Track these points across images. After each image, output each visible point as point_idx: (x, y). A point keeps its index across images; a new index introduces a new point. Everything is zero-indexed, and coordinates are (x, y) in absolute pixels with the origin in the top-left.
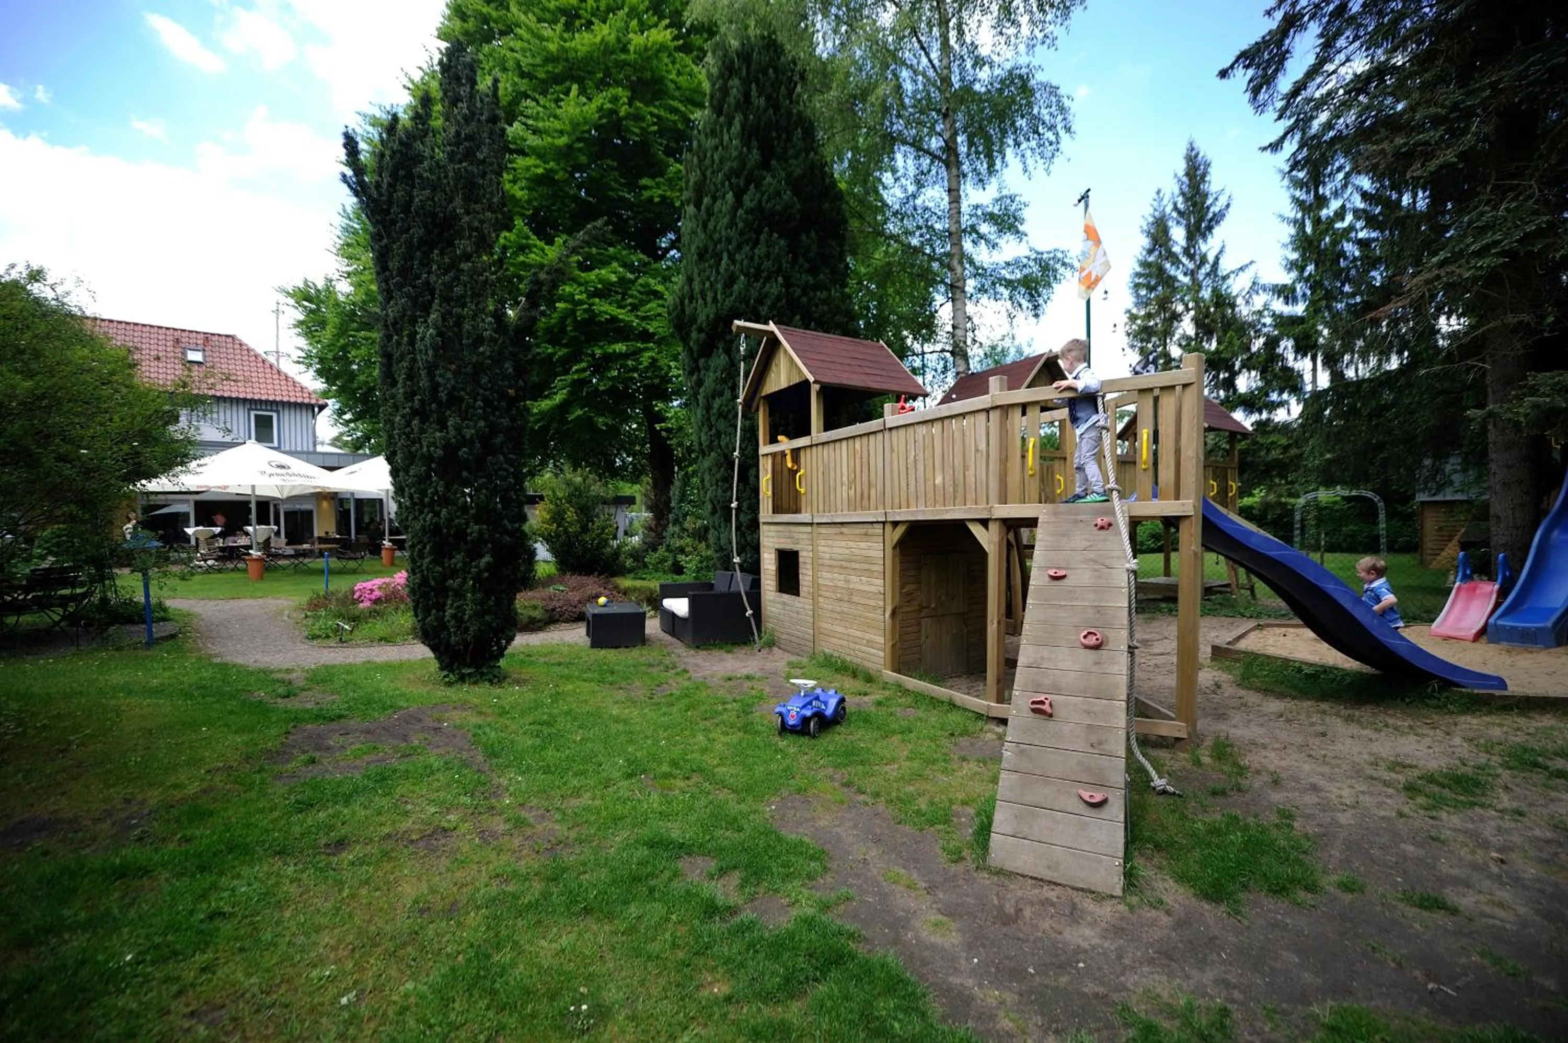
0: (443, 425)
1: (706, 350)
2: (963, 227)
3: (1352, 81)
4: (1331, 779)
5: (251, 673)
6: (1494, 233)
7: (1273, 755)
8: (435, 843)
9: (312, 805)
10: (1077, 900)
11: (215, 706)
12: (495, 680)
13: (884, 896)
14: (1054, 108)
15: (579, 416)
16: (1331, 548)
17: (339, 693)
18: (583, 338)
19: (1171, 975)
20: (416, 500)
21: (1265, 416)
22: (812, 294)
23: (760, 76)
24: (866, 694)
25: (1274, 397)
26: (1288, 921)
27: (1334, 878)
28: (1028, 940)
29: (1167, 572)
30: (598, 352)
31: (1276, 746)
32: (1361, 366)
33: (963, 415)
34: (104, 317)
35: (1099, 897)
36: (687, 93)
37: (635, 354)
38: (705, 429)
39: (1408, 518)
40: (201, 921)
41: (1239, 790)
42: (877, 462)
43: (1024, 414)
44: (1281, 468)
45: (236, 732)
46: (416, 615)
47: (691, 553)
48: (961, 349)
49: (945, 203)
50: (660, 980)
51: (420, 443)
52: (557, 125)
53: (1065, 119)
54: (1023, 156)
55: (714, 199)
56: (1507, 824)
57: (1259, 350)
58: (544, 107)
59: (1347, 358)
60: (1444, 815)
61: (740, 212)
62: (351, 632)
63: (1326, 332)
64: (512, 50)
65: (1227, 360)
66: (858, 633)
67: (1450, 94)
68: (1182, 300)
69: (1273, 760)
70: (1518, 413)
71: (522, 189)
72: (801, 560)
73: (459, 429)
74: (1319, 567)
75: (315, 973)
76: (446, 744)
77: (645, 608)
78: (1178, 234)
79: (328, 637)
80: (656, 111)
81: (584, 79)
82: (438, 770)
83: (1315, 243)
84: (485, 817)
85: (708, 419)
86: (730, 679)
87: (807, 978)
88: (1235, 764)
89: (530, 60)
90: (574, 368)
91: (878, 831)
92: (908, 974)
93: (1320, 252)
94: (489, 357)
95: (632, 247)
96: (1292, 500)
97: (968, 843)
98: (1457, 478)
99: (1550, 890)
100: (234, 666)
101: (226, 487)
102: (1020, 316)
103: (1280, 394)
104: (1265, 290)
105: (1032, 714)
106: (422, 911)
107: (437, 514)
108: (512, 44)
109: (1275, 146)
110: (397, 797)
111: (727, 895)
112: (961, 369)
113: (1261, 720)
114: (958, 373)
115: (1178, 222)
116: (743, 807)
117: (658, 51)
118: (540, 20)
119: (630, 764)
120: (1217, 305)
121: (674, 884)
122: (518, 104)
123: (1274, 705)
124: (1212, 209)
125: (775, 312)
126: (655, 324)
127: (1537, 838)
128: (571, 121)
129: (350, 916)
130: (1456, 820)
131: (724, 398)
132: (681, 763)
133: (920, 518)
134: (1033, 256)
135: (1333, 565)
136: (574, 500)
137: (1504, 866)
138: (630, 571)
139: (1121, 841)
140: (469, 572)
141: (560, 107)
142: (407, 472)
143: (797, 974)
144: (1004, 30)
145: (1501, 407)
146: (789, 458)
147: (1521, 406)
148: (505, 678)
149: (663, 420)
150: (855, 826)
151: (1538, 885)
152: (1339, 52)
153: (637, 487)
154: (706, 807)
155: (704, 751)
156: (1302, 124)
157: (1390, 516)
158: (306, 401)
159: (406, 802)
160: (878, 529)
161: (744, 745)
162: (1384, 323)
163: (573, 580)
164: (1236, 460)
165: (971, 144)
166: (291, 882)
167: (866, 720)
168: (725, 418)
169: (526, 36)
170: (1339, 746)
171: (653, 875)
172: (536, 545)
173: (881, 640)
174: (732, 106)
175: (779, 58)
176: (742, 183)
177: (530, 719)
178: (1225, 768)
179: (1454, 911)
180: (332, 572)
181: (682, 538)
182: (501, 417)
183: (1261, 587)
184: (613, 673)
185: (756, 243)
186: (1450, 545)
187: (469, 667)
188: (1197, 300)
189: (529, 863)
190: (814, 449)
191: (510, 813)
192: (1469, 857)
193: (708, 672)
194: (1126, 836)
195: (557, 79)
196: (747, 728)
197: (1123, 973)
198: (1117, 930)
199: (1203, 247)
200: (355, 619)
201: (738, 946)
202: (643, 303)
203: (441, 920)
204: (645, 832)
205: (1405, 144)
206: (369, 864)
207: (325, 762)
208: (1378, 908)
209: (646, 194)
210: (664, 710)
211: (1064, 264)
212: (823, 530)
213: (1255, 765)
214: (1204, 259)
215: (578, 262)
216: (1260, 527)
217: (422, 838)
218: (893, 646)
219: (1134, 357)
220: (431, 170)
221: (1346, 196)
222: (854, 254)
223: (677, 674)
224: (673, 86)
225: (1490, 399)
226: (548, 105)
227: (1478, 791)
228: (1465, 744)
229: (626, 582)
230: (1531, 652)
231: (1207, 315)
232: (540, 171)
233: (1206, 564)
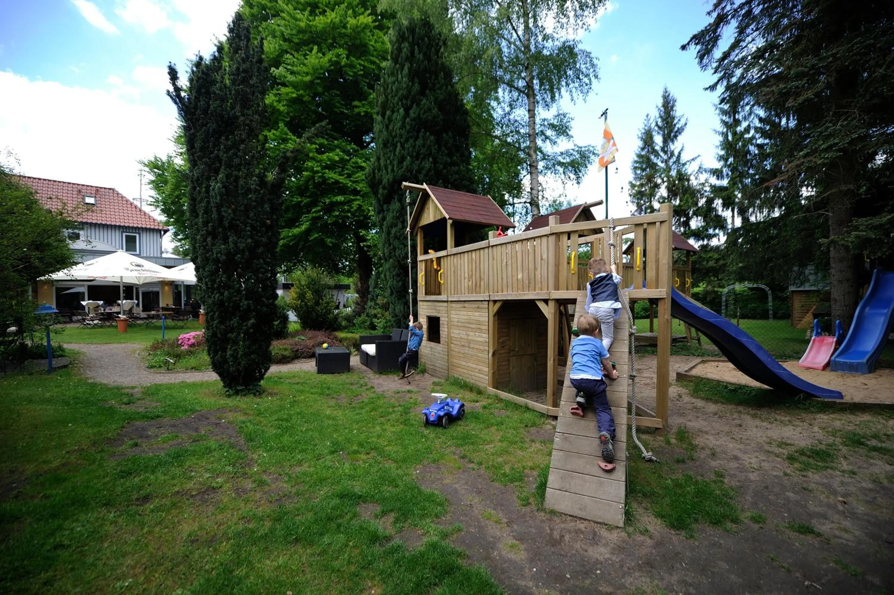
0: (225, 240)
1: (388, 200)
2: (537, 131)
3: (755, 51)
4: (745, 453)
5: (110, 389)
6: (834, 139)
7: (711, 438)
8: (206, 497)
9: (131, 474)
10: (596, 530)
11: (82, 410)
12: (258, 393)
13: (481, 528)
14: (588, 65)
15: (316, 238)
16: (743, 317)
17: (161, 402)
18: (319, 193)
19: (652, 578)
20: (209, 286)
21: (705, 242)
22: (449, 168)
23: (420, 41)
24: (477, 402)
25: (711, 231)
26: (722, 542)
27: (748, 514)
28: (566, 556)
29: (652, 330)
30: (327, 201)
31: (713, 432)
32: (758, 214)
33: (534, 238)
34: (26, 175)
35: (610, 528)
36: (381, 53)
37: (350, 202)
38: (387, 245)
39: (785, 299)
40: (48, 551)
41: (692, 460)
42: (484, 266)
43: (569, 238)
44: (714, 272)
45: (91, 427)
46: (209, 355)
47: (380, 318)
48: (535, 202)
49: (526, 118)
50: (338, 586)
51: (212, 251)
52: (305, 69)
53: (594, 71)
54: (571, 91)
55: (393, 112)
56: (847, 480)
57: (703, 205)
58: (297, 59)
59: (751, 210)
60: (810, 474)
61: (408, 120)
62: (174, 364)
63: (740, 195)
64: (279, 25)
65: (685, 211)
66: (474, 366)
67: (811, 60)
68: (660, 176)
69: (711, 441)
70: (847, 241)
71: (284, 106)
72: (441, 322)
73: (235, 243)
74: (737, 327)
75: (118, 584)
76: (222, 434)
77: (353, 350)
78: (658, 139)
79: (160, 367)
80: (363, 63)
81: (321, 43)
82: (215, 450)
83: (734, 146)
84: (240, 479)
85: (389, 240)
86: (398, 393)
87: (430, 584)
88: (690, 444)
89: (289, 31)
90: (313, 210)
91: (480, 487)
92: (493, 580)
93: (736, 151)
94: (255, 201)
95: (348, 141)
96: (721, 290)
97: (533, 493)
98: (812, 278)
99: (873, 520)
100: (101, 384)
101: (105, 277)
102: (570, 183)
103: (714, 230)
104: (706, 172)
105: (571, 416)
106: (192, 542)
107: (222, 294)
108: (279, 22)
109: (713, 88)
110: (186, 467)
111: (385, 529)
112: (535, 213)
113: (705, 417)
114: (533, 215)
115: (658, 133)
116: (400, 472)
117: (364, 28)
118: (295, 9)
119: (334, 445)
120: (680, 180)
121: (353, 522)
122: (282, 57)
123: (712, 407)
124: (677, 126)
125: (428, 178)
126: (361, 185)
127: (865, 489)
128: (313, 68)
129: (146, 546)
130: (817, 477)
131: (398, 228)
132: (365, 444)
133: (509, 298)
134: (577, 149)
135: (744, 326)
136: (311, 286)
137: (846, 506)
138: (345, 328)
139: (623, 493)
140: (241, 329)
141: (306, 59)
142: (204, 269)
143: (424, 581)
144: (560, 20)
145: (838, 237)
146: (435, 263)
147: (849, 237)
148: (264, 392)
149: (365, 240)
150: (466, 483)
151: (866, 517)
152: (748, 36)
153: (351, 279)
154: (377, 472)
155: (379, 436)
156: (728, 76)
157: (775, 298)
158: (156, 227)
159: (192, 471)
160: (485, 305)
161: (404, 433)
162: (772, 191)
163: (310, 333)
164: (690, 267)
165: (542, 84)
166: (111, 524)
167: (476, 417)
168: (398, 239)
169: (288, 18)
170: (749, 432)
171: (341, 516)
172: (288, 313)
173: (486, 369)
174: (404, 58)
175: (431, 32)
176: (409, 103)
177: (275, 417)
178: (684, 446)
179: (819, 535)
180: (167, 328)
181: (375, 309)
182: (262, 236)
183: (703, 338)
184: (329, 389)
185: (417, 138)
186: (808, 315)
187: (242, 385)
188: (668, 177)
189: (264, 509)
190: (449, 257)
191: (257, 477)
192: (826, 500)
193: (386, 388)
194: (626, 490)
195: (305, 43)
196: (406, 423)
197: (623, 577)
198: (620, 549)
199: (672, 147)
200: (178, 356)
201: (389, 562)
202: (354, 173)
203: (204, 548)
204: (338, 488)
205: (785, 88)
206: (163, 511)
207: (144, 445)
208: (774, 533)
209: (356, 110)
210: (358, 411)
211: (594, 154)
212: (454, 305)
213: (702, 445)
214: (672, 154)
215: (316, 149)
216: (703, 304)
217: (198, 494)
218: (494, 373)
219: (634, 208)
220: (221, 89)
221: (750, 120)
222: (474, 145)
223: (367, 389)
224: (371, 48)
225: (831, 233)
226: (299, 57)
227: (829, 459)
228: (820, 431)
229: (341, 335)
230: (854, 376)
231: (674, 185)
232: (294, 95)
233: (673, 325)
